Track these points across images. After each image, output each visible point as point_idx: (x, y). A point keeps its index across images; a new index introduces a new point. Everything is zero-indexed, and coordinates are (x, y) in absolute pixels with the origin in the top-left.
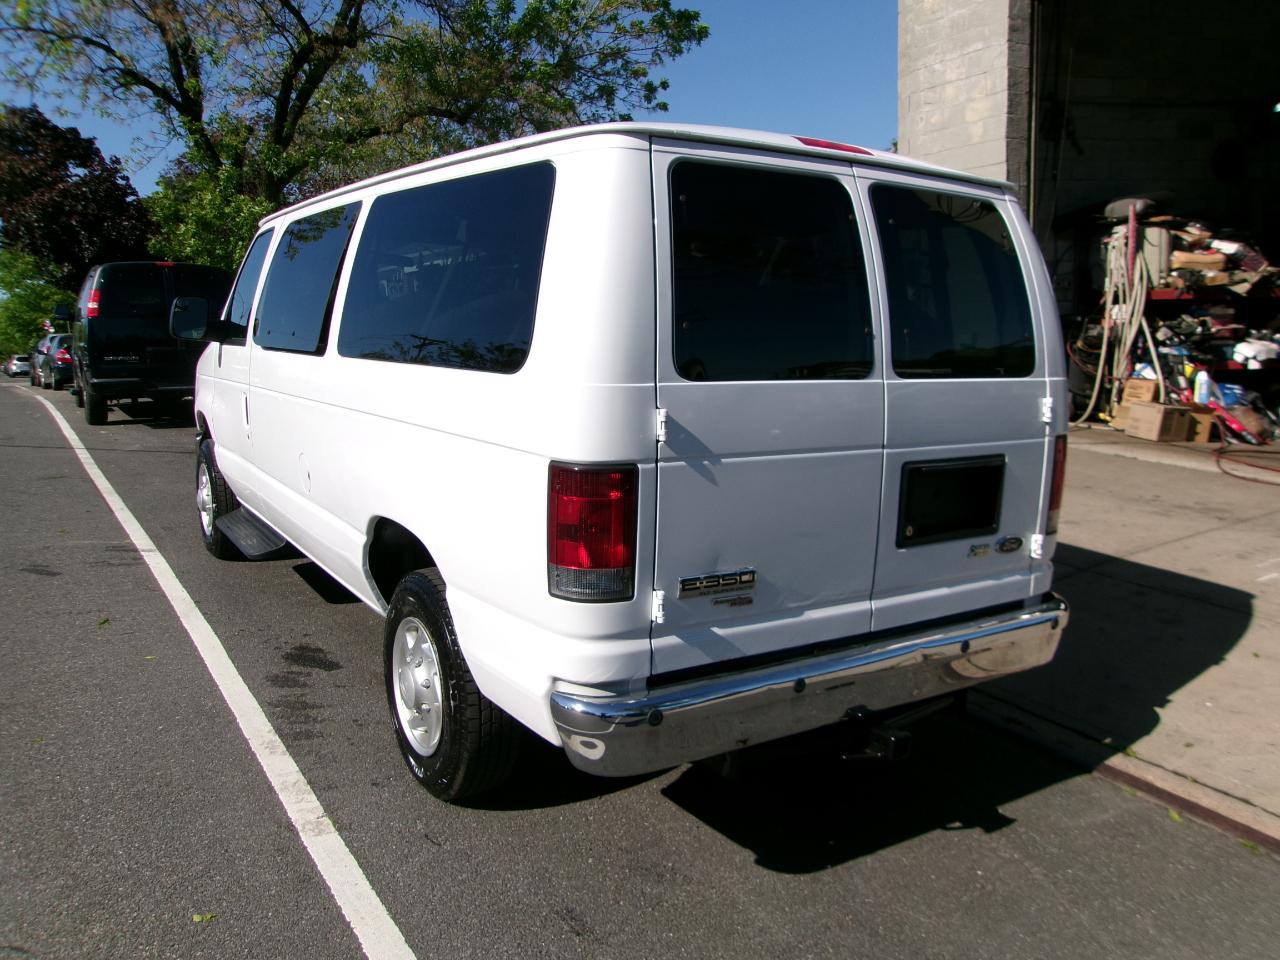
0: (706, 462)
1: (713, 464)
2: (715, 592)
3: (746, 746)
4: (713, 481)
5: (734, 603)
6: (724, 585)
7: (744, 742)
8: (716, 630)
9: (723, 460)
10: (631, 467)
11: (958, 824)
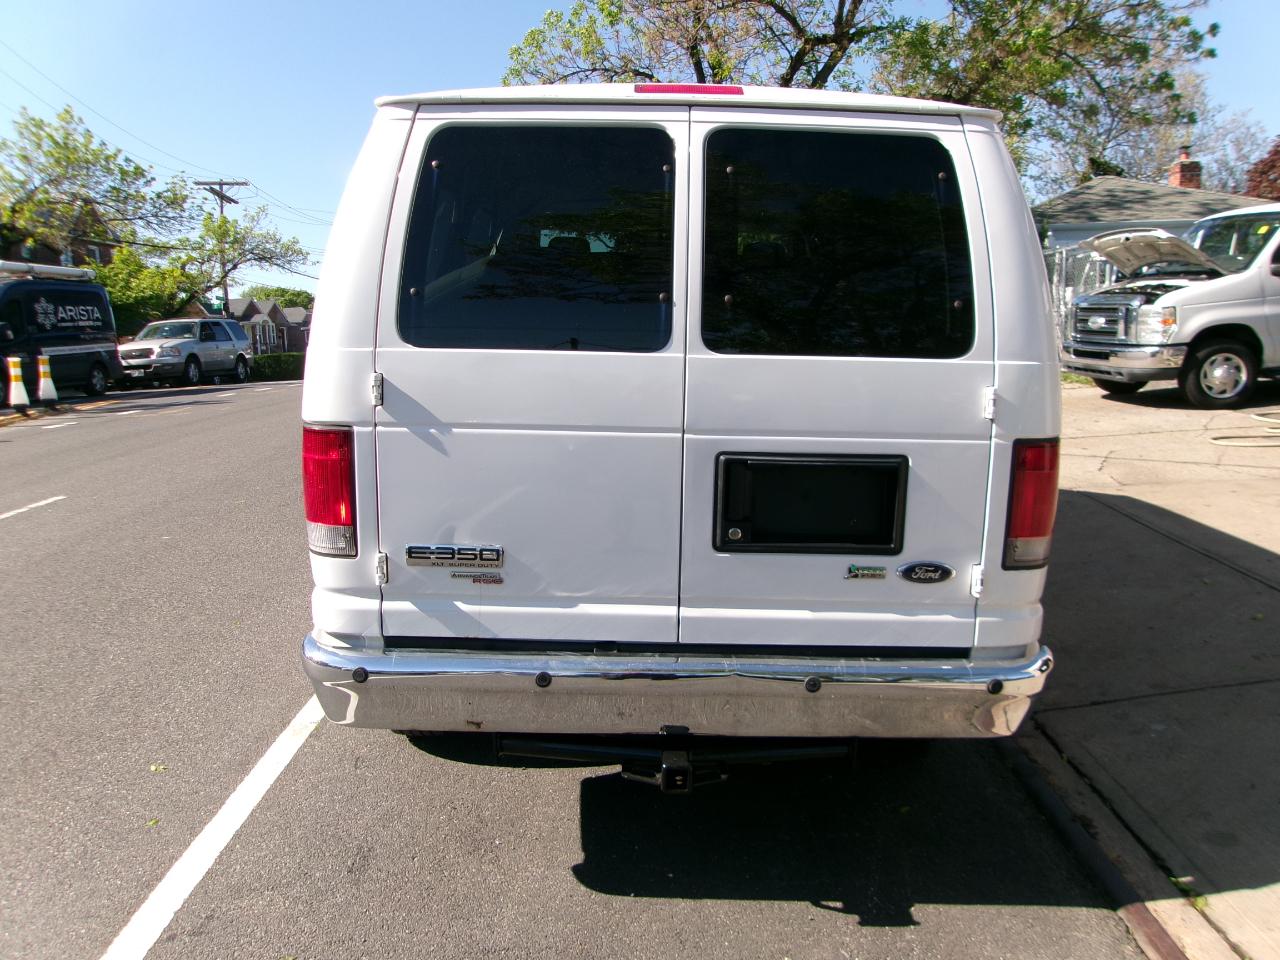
0: (432, 431)
1: (442, 433)
2: (451, 565)
3: (480, 730)
4: (444, 451)
5: (476, 579)
6: (459, 559)
7: (478, 725)
8: (459, 604)
9: (454, 430)
10: (346, 428)
11: (839, 905)
